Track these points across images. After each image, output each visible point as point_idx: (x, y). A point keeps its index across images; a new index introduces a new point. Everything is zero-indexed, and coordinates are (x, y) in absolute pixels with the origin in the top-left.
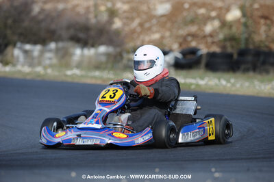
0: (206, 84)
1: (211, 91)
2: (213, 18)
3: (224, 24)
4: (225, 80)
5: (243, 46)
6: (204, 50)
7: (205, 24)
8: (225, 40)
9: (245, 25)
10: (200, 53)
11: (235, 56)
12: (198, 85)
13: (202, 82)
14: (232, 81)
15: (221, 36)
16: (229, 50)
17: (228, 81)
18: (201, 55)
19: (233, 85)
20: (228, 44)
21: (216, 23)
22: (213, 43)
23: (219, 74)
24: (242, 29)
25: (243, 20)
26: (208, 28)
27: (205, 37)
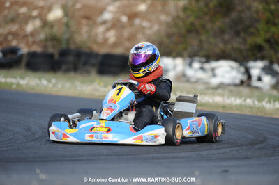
0: (27, 84)
1: (32, 91)
2: (35, 18)
3: (45, 24)
4: (46, 80)
5: (64, 46)
6: (24, 50)
7: (26, 23)
8: (46, 39)
9: (67, 25)
10: (20, 52)
11: (56, 57)
12: (18, 85)
13: (23, 82)
14: (54, 81)
15: (42, 36)
16: (51, 50)
17: (49, 81)
18: (22, 55)
19: (55, 85)
20: (49, 44)
21: (38, 23)
22: (34, 42)
23: (39, 74)
24: (63, 29)
25: (65, 20)
26: (30, 28)
27: (26, 36)
